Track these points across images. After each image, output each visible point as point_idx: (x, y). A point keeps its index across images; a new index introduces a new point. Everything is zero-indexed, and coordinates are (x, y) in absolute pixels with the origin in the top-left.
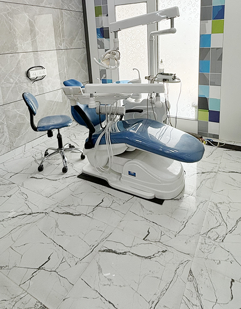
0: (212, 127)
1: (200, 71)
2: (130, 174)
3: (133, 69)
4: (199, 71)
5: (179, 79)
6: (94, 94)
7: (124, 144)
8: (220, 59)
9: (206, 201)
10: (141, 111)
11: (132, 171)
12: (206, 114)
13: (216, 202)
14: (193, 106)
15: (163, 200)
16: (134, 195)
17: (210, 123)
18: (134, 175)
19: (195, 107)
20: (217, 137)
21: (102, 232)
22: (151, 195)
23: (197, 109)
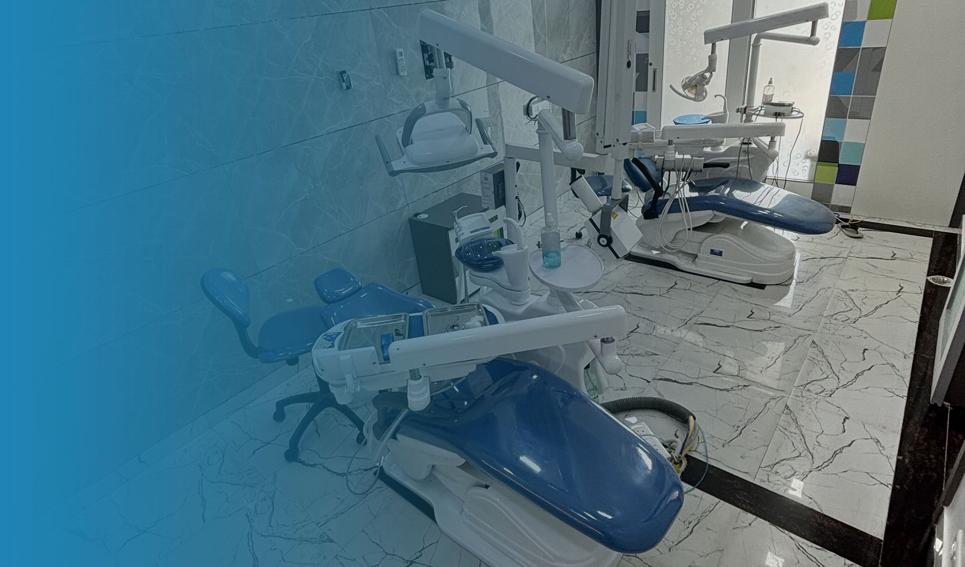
0: (841, 194)
1: (832, 91)
2: (712, 252)
3: (716, 96)
4: (830, 93)
5: (799, 112)
6: (675, 141)
7: (711, 211)
8: (878, 68)
9: (830, 288)
10: (726, 165)
11: (717, 249)
12: (832, 171)
13: (846, 289)
14: (807, 157)
15: (765, 285)
16: (720, 280)
17: (836, 185)
18: (720, 254)
19: (812, 158)
20: (847, 210)
21: (690, 311)
22: (746, 279)
23: (815, 164)
